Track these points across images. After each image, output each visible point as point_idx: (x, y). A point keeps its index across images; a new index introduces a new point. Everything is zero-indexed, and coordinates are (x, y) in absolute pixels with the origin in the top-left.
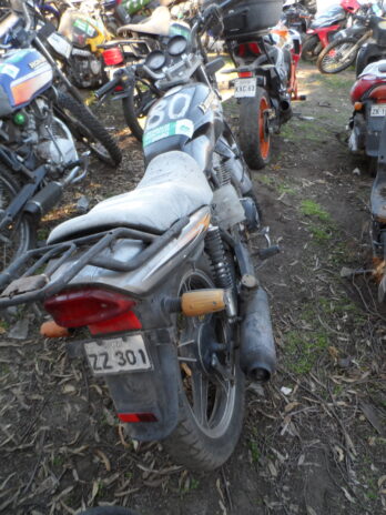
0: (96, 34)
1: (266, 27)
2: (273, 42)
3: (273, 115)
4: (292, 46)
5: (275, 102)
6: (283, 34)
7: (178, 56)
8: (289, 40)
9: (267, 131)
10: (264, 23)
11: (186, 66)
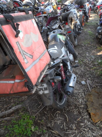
0: (55, 5)
1: (84, 3)
2: (86, 6)
3: (85, 18)
4: (90, 7)
5: (86, 17)
6: (88, 5)
7: (72, 6)
8: (89, 6)
9: (84, 21)
10: (84, 2)
11: (73, 7)
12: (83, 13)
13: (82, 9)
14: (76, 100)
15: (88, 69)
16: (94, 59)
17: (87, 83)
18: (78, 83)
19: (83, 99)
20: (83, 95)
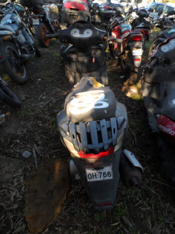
12: (40, 22)
13: (38, 16)
14: (5, 195)
15: (40, 125)
16: (55, 104)
17: (33, 153)
18: (17, 156)
19: (20, 190)
20: (22, 180)
